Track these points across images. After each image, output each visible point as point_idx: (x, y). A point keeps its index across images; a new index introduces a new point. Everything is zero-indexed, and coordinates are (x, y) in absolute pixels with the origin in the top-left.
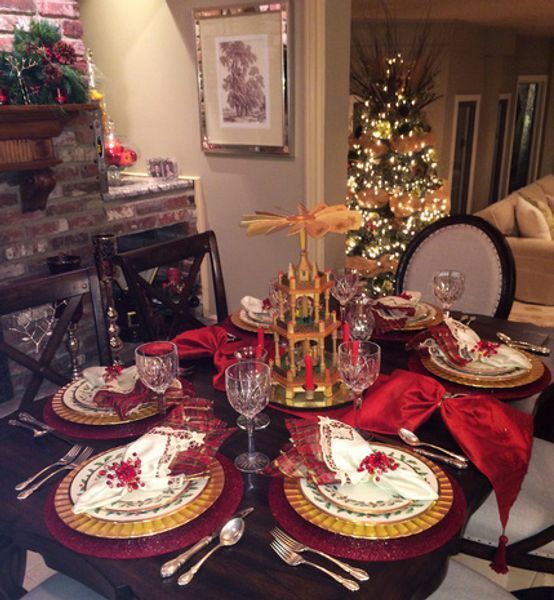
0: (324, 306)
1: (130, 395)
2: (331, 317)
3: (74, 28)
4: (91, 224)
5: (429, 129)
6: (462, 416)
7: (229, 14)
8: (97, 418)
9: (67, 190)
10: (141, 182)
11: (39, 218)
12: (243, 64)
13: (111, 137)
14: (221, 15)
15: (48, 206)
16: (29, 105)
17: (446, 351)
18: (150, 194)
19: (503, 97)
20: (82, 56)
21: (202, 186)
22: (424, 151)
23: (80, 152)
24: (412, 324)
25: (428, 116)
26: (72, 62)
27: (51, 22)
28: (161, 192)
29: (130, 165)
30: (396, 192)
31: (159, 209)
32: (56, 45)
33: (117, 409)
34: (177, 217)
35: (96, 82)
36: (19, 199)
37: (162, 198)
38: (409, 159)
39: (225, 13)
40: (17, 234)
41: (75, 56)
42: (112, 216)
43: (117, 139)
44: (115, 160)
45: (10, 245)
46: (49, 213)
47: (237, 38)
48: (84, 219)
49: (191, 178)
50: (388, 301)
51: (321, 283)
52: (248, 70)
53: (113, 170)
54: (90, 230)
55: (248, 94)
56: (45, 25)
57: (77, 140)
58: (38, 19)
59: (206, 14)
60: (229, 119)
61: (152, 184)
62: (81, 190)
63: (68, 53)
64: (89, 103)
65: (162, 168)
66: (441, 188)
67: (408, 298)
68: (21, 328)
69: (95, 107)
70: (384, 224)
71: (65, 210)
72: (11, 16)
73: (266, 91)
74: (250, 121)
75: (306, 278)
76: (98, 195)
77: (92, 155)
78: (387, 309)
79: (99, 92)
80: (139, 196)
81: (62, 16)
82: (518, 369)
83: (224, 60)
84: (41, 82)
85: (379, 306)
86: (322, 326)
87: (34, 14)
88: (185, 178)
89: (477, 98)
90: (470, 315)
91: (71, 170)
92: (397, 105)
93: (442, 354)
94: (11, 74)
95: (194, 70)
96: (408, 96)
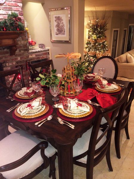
0: (73, 75)
1: (31, 93)
2: (74, 77)
3: (21, 13)
4: (25, 58)
5: (106, 37)
6: (100, 98)
7: (58, 10)
8: (24, 97)
9: (20, 51)
10: (37, 49)
11: (14, 57)
12: (60, 21)
13: (30, 39)
14: (56, 10)
15: (16, 54)
16: (11, 31)
17: (100, 85)
18: (39, 52)
19: (125, 29)
20: (23, 20)
21: (51, 50)
22: (104, 42)
23: (23, 42)
24: (94, 80)
25: (106, 34)
26: (21, 21)
27: (16, 12)
28: (41, 51)
29: (34, 45)
30: (98, 52)
31: (41, 55)
32: (17, 18)
33: (28, 95)
34: (45, 57)
35: (27, 26)
36: (9, 52)
37: (42, 53)
38: (101, 44)
39: (57, 9)
40: (9, 60)
41: (21, 20)
42: (30, 56)
43: (31, 39)
44: (31, 44)
45: (7, 63)
46: (16, 56)
47: (59, 16)
48: (24, 57)
49: (48, 48)
50: (89, 75)
51: (72, 70)
52: (61, 23)
53: (31, 46)
54: (25, 60)
55: (61, 28)
56: (15, 13)
57: (22, 39)
58: (13, 12)
59: (52, 10)
60: (57, 34)
61: (39, 49)
62: (23, 50)
63: (20, 19)
64: (25, 30)
65: (42, 46)
66: (109, 51)
67: (94, 74)
68: (10, 81)
69: (26, 31)
70: (94, 59)
71: (20, 55)
72: (7, 11)
73: (65, 28)
74: (62, 35)
75: (69, 68)
76: (27, 52)
77: (25, 43)
78: (89, 77)
79: (27, 28)
80: (36, 52)
81: (19, 11)
82: (115, 89)
83: (56, 21)
84: (14, 26)
85: (87, 76)
86: (72, 79)
87: (12, 10)
88: (47, 48)
89: (119, 29)
90: (108, 78)
91: (21, 46)
92: (98, 31)
93: (99, 86)
94: (7, 24)
95: (49, 23)
96: (101, 29)
